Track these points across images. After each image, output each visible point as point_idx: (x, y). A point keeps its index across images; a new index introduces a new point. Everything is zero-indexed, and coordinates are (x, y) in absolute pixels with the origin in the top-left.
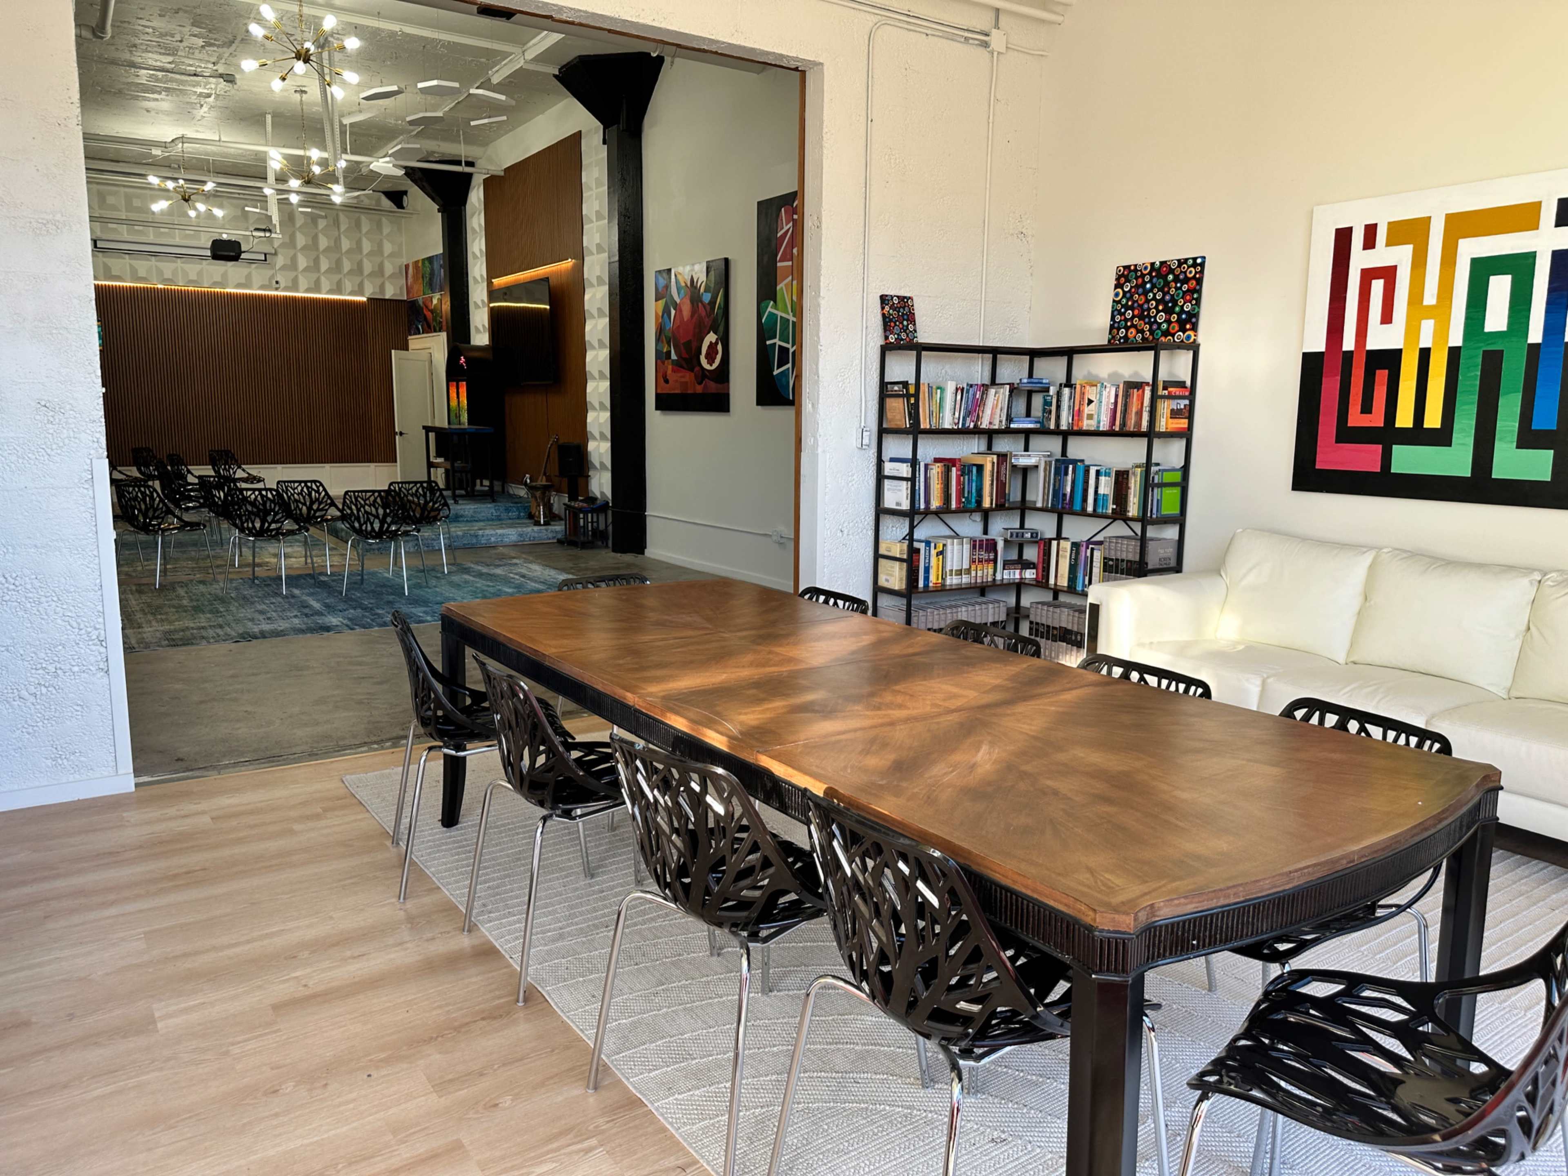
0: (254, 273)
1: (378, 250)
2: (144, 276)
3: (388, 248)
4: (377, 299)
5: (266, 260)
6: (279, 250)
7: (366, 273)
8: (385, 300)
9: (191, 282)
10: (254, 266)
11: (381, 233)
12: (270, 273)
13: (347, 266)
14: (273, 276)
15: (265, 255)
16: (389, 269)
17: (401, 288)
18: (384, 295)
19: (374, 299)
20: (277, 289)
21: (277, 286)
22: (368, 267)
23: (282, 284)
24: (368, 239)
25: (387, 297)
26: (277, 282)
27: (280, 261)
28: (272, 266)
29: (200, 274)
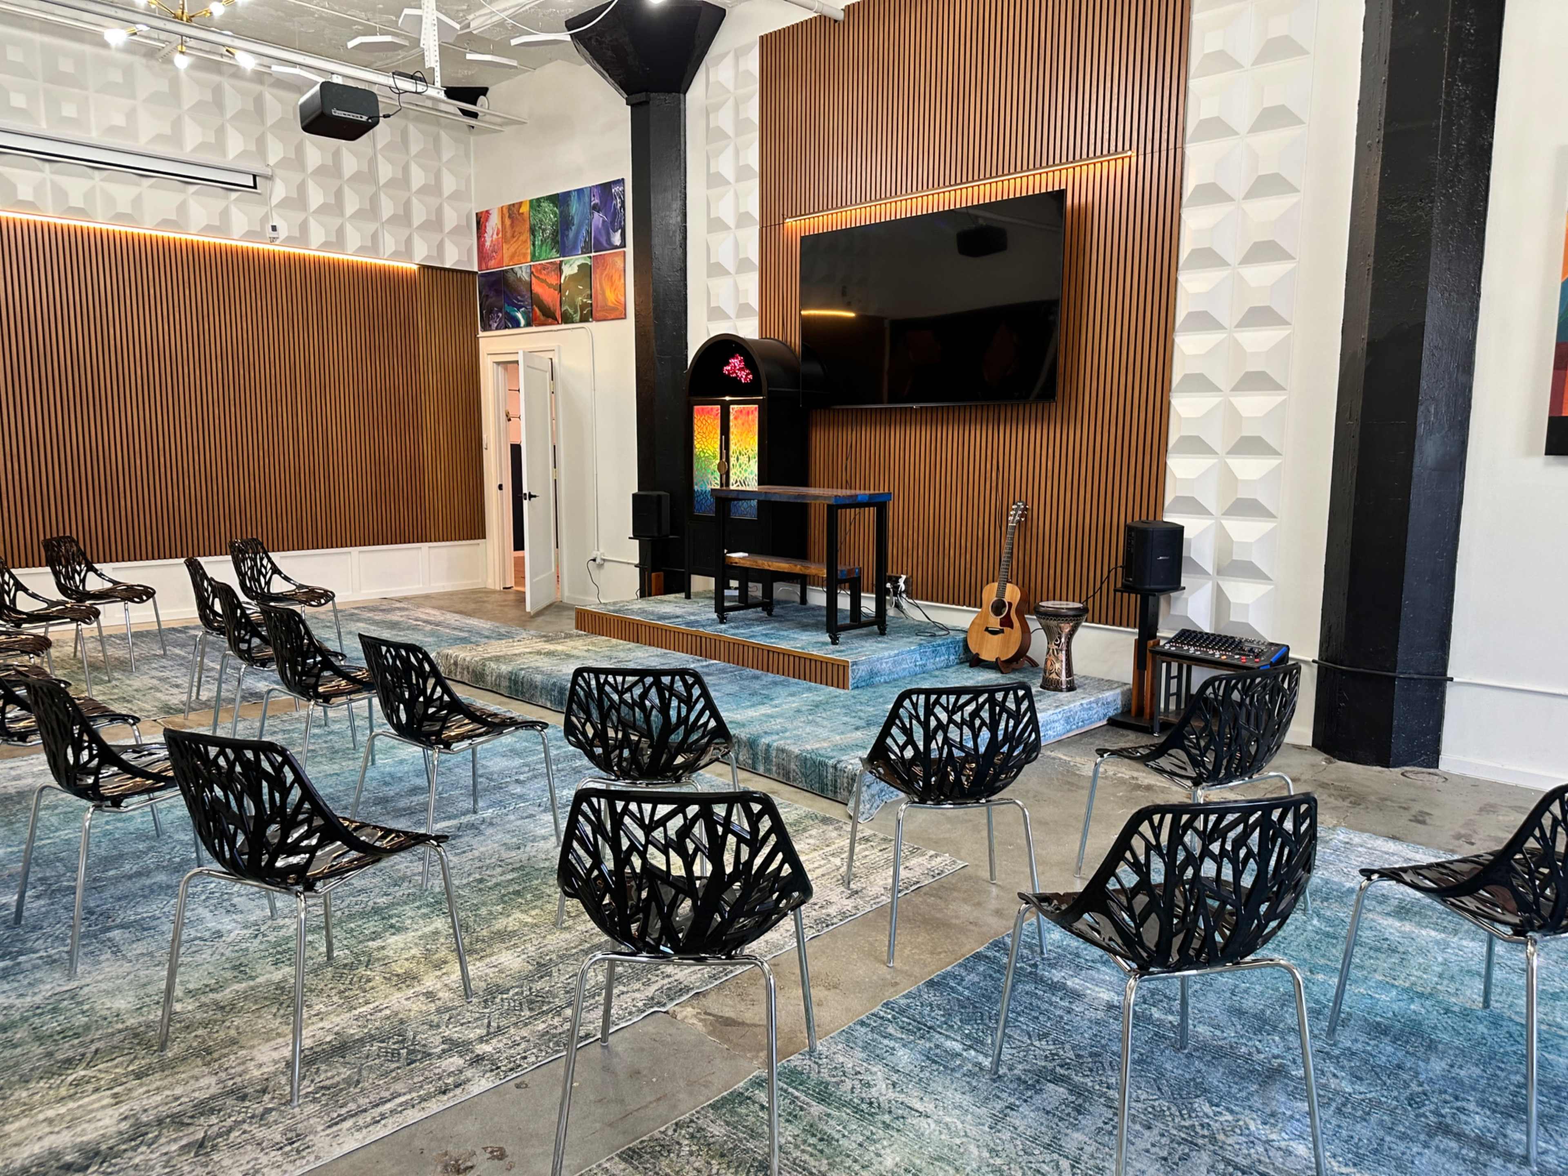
0: (234, 211)
1: (433, 189)
2: (30, 198)
3: (449, 184)
4: (432, 268)
5: (255, 187)
6: (278, 172)
7: (416, 223)
8: (445, 269)
9: (120, 217)
10: (234, 195)
11: (440, 158)
12: (260, 211)
13: (387, 209)
14: (265, 219)
15: (255, 177)
16: (451, 218)
17: (469, 251)
18: (443, 262)
19: (429, 267)
20: (273, 240)
21: (274, 234)
22: (419, 215)
23: (283, 233)
24: (421, 166)
25: (447, 266)
26: (274, 228)
27: (279, 191)
28: (265, 200)
29: (137, 201)
